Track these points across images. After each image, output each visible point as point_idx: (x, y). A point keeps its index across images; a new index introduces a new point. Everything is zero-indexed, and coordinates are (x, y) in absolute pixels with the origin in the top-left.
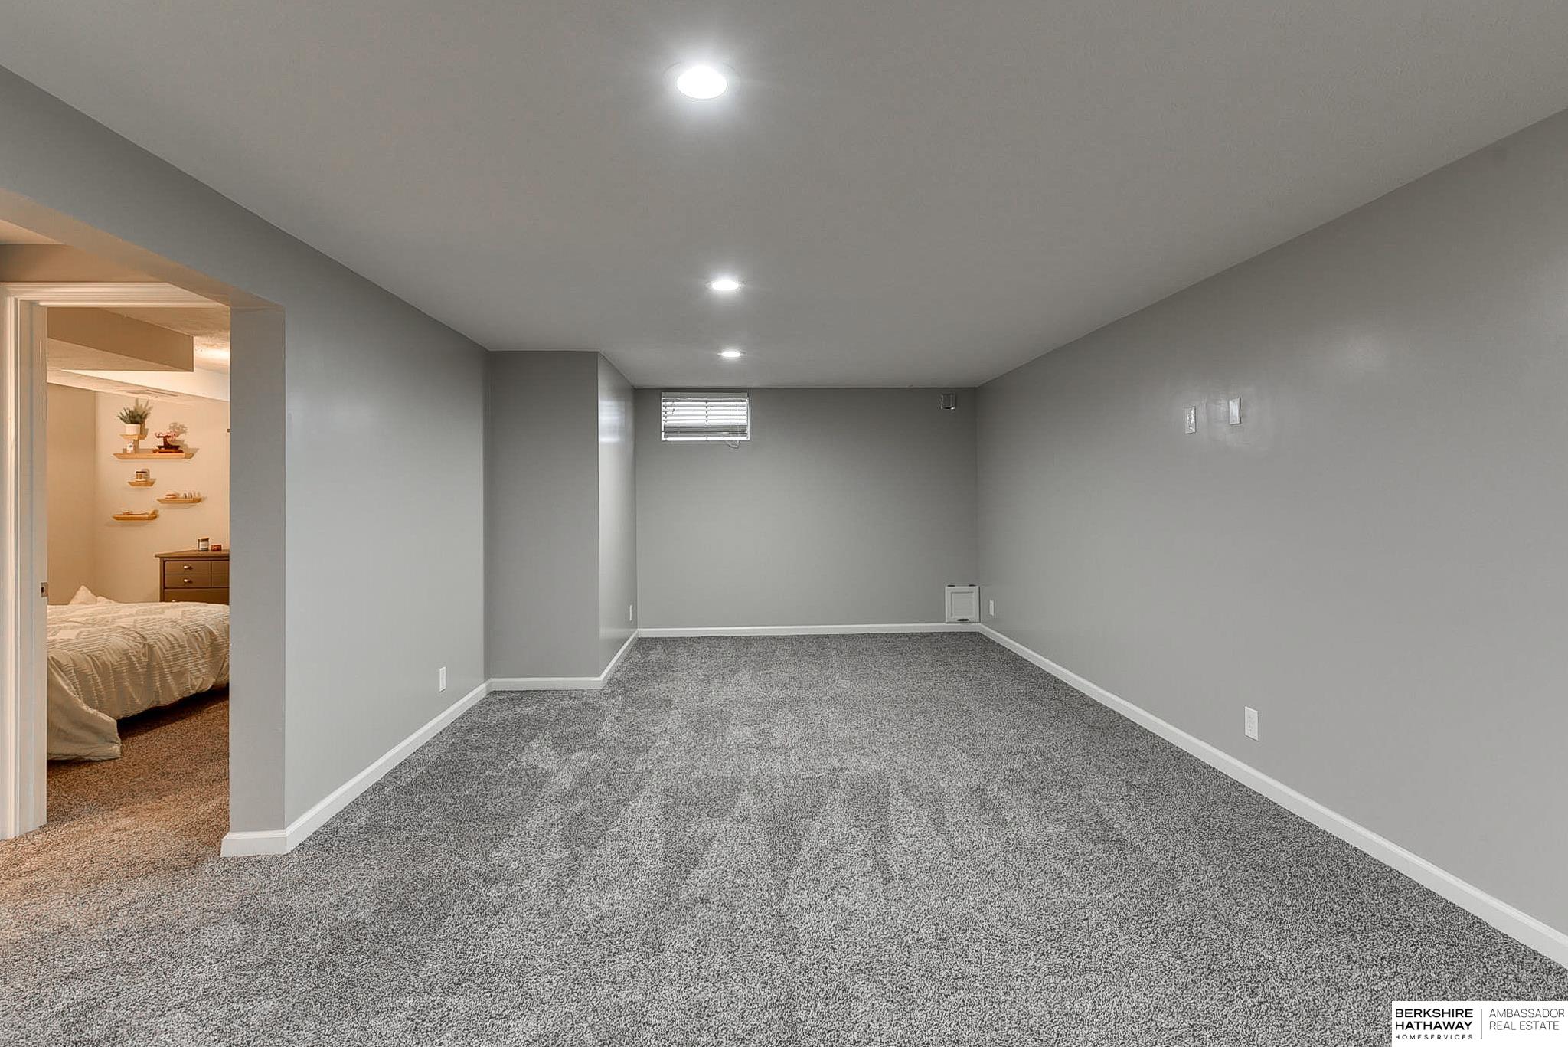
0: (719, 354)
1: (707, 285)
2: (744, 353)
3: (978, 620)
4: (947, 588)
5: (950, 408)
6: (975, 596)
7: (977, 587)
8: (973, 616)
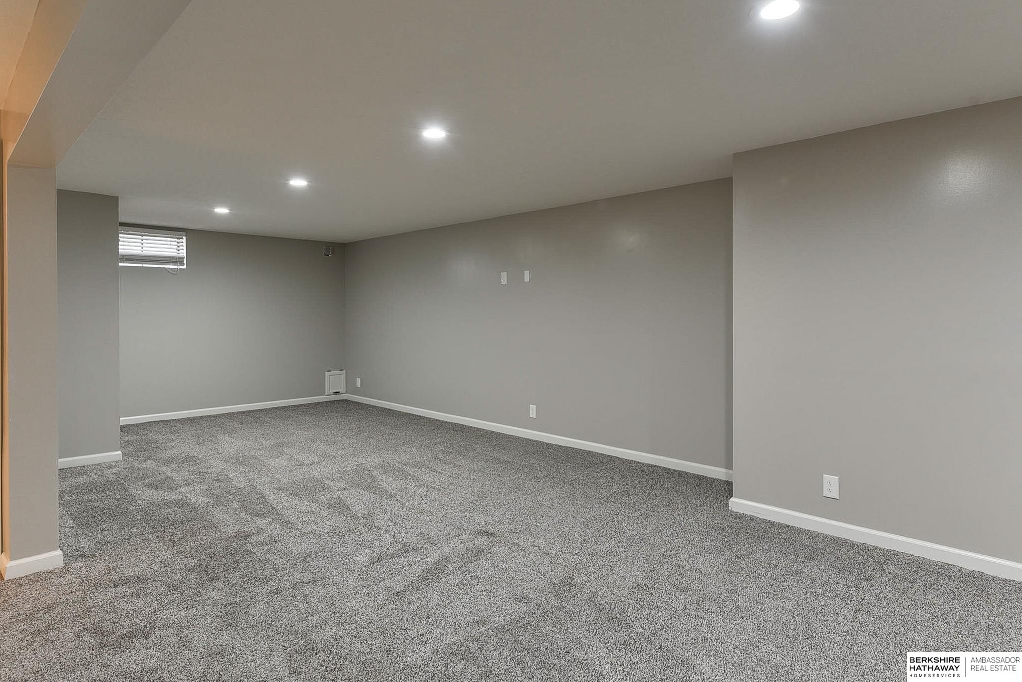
0: (212, 210)
1: (287, 182)
2: (231, 210)
3: (345, 392)
4: (326, 372)
5: (328, 255)
6: (343, 377)
7: (345, 371)
8: (342, 389)
